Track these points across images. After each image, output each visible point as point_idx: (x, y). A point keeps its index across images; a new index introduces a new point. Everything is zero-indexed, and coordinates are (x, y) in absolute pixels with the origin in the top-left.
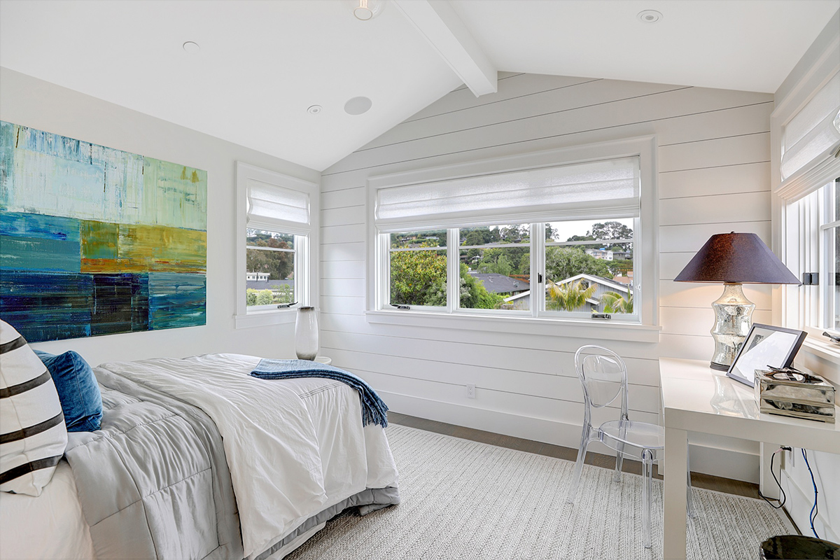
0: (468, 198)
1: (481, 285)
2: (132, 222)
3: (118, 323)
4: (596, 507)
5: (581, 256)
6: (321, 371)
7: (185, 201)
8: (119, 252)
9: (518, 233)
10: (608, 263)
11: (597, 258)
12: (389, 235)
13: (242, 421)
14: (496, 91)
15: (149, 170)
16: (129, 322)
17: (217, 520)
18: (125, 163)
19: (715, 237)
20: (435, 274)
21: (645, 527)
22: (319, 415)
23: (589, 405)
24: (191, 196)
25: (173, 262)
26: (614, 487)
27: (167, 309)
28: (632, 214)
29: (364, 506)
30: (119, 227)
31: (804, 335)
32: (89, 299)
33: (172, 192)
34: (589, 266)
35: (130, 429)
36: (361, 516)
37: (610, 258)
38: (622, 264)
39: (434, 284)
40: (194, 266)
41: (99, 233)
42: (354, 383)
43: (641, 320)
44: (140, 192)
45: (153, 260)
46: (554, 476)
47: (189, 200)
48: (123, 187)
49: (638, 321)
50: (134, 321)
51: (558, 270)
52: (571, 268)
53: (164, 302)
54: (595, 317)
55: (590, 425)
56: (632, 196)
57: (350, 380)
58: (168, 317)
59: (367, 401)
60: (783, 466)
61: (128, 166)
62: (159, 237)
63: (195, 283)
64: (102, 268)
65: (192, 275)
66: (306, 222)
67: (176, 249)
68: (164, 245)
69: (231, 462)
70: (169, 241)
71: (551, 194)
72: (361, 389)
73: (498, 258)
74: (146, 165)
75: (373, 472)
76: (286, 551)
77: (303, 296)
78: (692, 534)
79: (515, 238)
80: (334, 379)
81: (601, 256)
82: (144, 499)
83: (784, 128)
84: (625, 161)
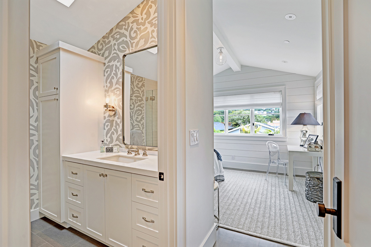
4: (272, 180)
10: (265, 117)
11: (260, 115)
14: (240, 71)
19: (301, 114)
21: (285, 183)
23: (270, 156)
28: (279, 107)
31: (318, 136)
34: (257, 119)
37: (265, 115)
43: (282, 135)
54: (269, 135)
55: (270, 160)
56: (280, 102)
60: (318, 170)
83: (317, 87)
84: (278, 92)
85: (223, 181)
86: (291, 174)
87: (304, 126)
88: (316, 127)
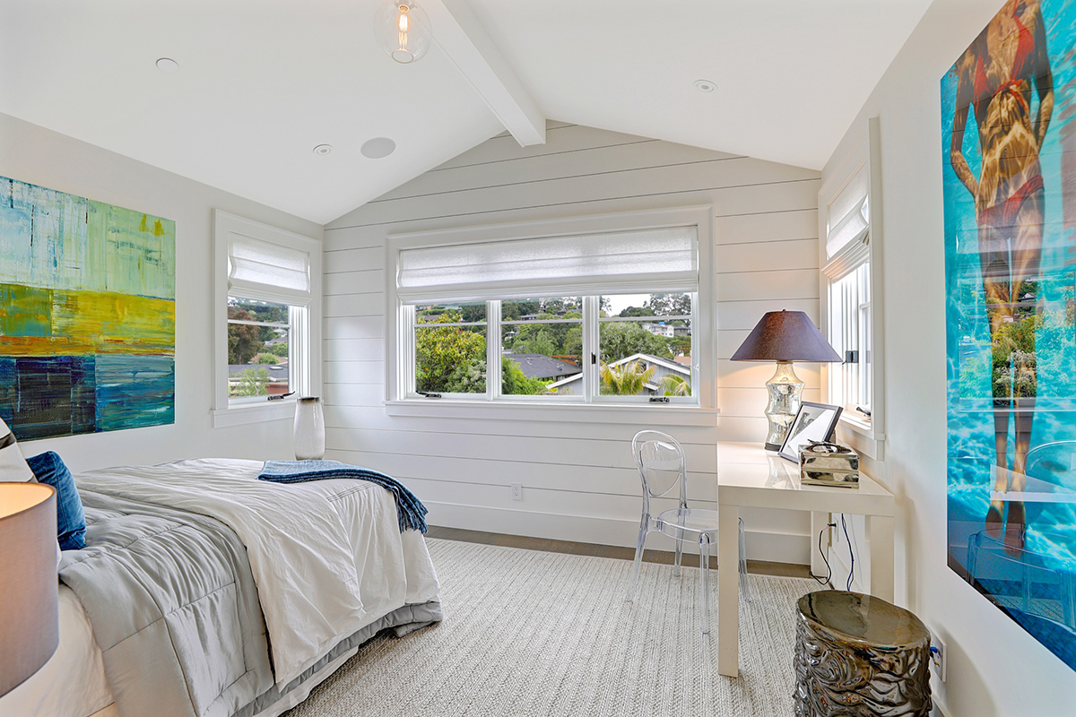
0: (512, 265)
1: (517, 368)
2: (72, 287)
3: (52, 423)
4: (656, 602)
5: (638, 332)
6: (347, 470)
7: (145, 260)
8: (54, 327)
9: (562, 303)
10: (668, 340)
11: (656, 334)
12: (414, 306)
13: (266, 528)
14: (544, 143)
15: (96, 217)
16: (68, 422)
17: (243, 642)
18: (61, 208)
19: (768, 314)
20: (459, 355)
21: (703, 615)
22: (351, 521)
23: (647, 494)
24: (153, 254)
25: (129, 341)
26: (674, 581)
27: (122, 403)
28: (690, 289)
29: (401, 626)
30: (52, 294)
31: (840, 410)
32: (10, 391)
33: (127, 248)
34: (647, 344)
35: (132, 543)
36: (398, 638)
37: (671, 334)
38: (684, 342)
39: (458, 368)
40: (158, 345)
41: (23, 302)
42: (388, 483)
43: (699, 403)
44: (83, 246)
45: (102, 338)
46: (612, 577)
47: (150, 259)
48: (59, 239)
49: (697, 403)
50: (75, 420)
51: (610, 349)
52: (626, 347)
53: (118, 394)
54: (652, 400)
55: (648, 515)
56: (690, 269)
57: (382, 480)
58: (122, 414)
59: (403, 503)
60: (830, 544)
61: (66, 211)
62: (110, 307)
63: (160, 368)
64: (28, 350)
65: (155, 358)
66: (305, 289)
67: (133, 323)
68: (117, 318)
69: (258, 575)
70: (123, 312)
71: (605, 264)
72: (396, 490)
73: (537, 334)
74: (91, 211)
75: (413, 586)
76: (315, 681)
77: (301, 384)
78: (745, 616)
79: (558, 309)
80: (364, 479)
81: (660, 332)
82: (166, 616)
83: (829, 207)
84: (683, 230)
85: (433, 624)
86: (729, 563)
87: (782, 366)
88: (822, 368)
